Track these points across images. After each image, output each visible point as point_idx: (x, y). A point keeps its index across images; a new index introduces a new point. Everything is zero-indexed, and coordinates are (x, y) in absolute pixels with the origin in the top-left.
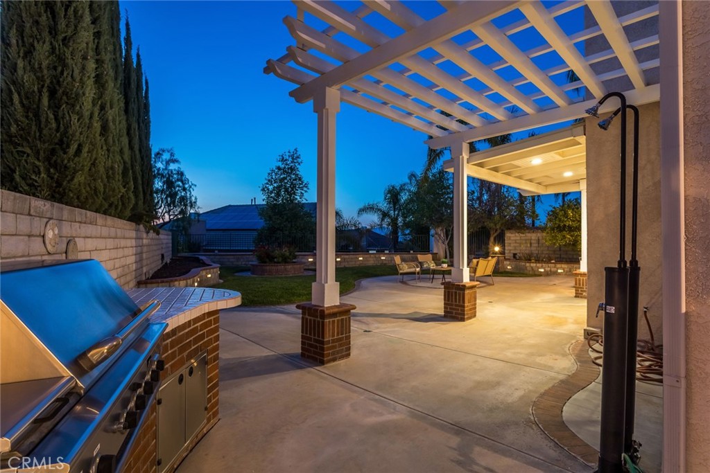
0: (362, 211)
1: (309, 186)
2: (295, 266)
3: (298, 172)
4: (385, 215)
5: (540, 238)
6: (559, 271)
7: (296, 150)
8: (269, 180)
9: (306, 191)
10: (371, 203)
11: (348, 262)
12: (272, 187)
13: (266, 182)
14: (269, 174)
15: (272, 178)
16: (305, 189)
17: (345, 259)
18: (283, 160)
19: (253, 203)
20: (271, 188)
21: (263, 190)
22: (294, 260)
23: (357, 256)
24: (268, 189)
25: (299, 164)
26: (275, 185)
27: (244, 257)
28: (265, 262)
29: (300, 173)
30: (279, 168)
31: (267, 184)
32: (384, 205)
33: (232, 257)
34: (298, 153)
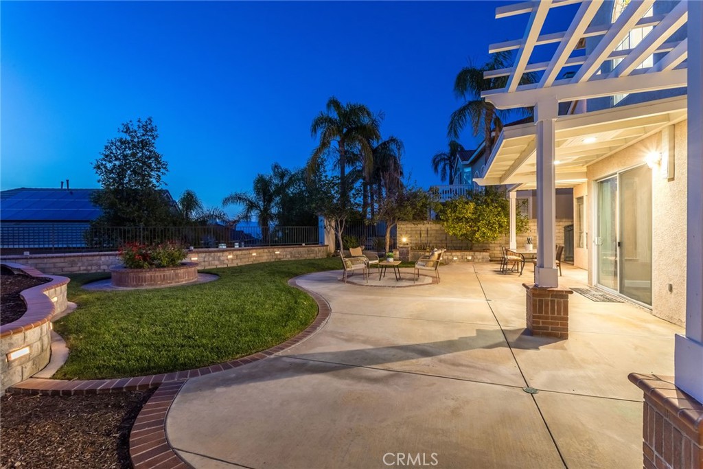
0: (226, 201)
1: (168, 167)
2: (190, 269)
3: (151, 149)
4: (252, 206)
5: (429, 229)
6: (455, 258)
7: (150, 119)
8: (107, 156)
9: (163, 174)
10: (239, 192)
11: (241, 259)
12: (111, 165)
13: (103, 157)
14: (106, 147)
15: (111, 153)
16: (162, 170)
17: (237, 256)
18: (127, 130)
19: (65, 187)
20: (109, 165)
21: (98, 167)
22: (184, 261)
23: (251, 251)
24: (105, 167)
25: (154, 138)
26: (117, 163)
27: (84, 259)
28: (141, 267)
29: (156, 151)
30: (123, 142)
31: (104, 159)
32: (252, 195)
33: (62, 260)
34: (153, 124)
